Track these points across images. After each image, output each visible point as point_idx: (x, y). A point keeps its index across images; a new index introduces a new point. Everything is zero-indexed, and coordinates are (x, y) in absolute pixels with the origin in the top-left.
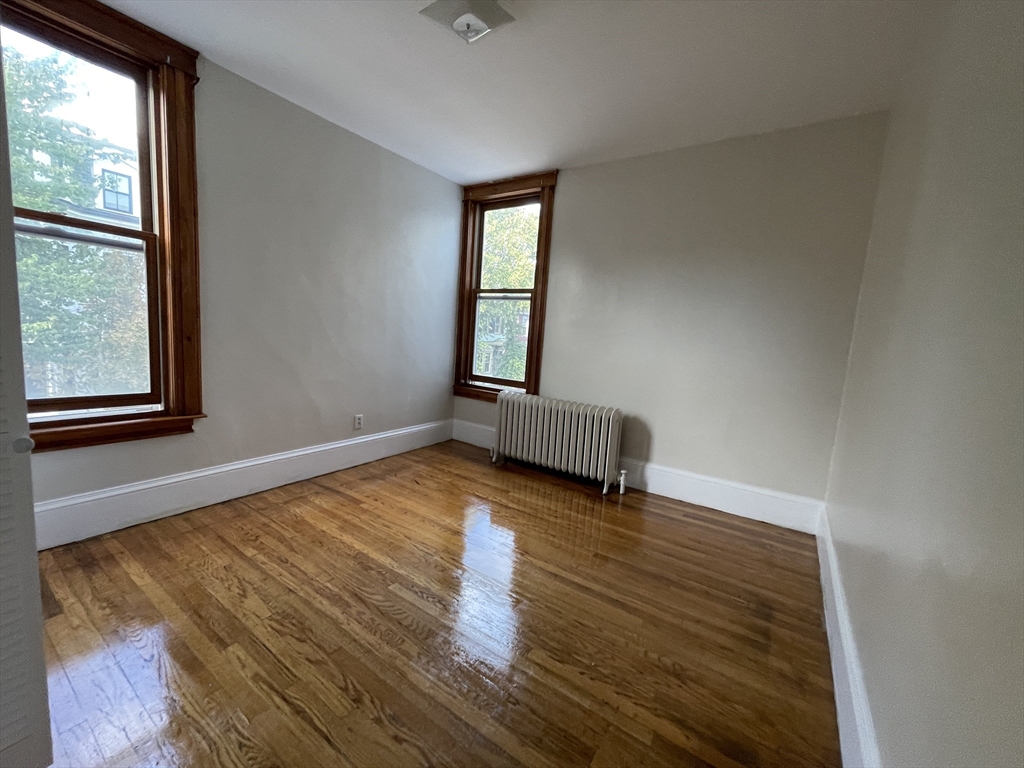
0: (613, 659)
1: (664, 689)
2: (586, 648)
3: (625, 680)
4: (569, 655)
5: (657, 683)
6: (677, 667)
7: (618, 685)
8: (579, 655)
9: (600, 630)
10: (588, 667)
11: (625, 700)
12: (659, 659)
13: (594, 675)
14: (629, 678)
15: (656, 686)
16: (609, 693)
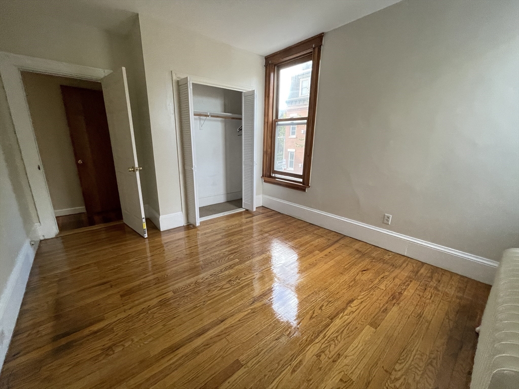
0: (144, 322)
1: (111, 336)
2: (159, 313)
3: (131, 321)
4: (161, 305)
5: (116, 335)
6: (111, 352)
7: (133, 317)
8: (158, 309)
9: (164, 325)
10: (149, 310)
11: (125, 316)
12: (124, 346)
13: (144, 310)
14: (130, 323)
15: (115, 333)
16: (133, 312)
